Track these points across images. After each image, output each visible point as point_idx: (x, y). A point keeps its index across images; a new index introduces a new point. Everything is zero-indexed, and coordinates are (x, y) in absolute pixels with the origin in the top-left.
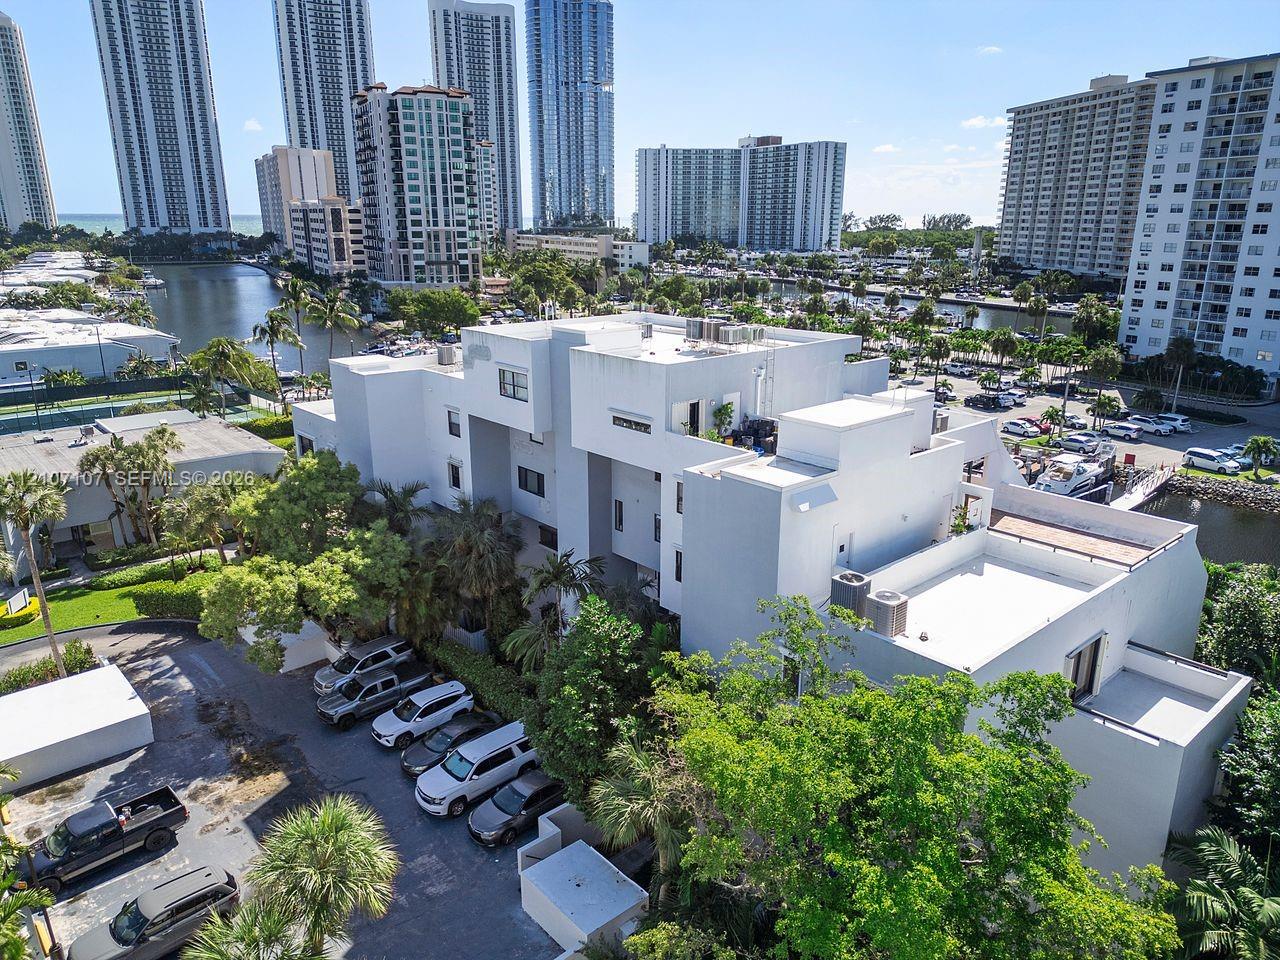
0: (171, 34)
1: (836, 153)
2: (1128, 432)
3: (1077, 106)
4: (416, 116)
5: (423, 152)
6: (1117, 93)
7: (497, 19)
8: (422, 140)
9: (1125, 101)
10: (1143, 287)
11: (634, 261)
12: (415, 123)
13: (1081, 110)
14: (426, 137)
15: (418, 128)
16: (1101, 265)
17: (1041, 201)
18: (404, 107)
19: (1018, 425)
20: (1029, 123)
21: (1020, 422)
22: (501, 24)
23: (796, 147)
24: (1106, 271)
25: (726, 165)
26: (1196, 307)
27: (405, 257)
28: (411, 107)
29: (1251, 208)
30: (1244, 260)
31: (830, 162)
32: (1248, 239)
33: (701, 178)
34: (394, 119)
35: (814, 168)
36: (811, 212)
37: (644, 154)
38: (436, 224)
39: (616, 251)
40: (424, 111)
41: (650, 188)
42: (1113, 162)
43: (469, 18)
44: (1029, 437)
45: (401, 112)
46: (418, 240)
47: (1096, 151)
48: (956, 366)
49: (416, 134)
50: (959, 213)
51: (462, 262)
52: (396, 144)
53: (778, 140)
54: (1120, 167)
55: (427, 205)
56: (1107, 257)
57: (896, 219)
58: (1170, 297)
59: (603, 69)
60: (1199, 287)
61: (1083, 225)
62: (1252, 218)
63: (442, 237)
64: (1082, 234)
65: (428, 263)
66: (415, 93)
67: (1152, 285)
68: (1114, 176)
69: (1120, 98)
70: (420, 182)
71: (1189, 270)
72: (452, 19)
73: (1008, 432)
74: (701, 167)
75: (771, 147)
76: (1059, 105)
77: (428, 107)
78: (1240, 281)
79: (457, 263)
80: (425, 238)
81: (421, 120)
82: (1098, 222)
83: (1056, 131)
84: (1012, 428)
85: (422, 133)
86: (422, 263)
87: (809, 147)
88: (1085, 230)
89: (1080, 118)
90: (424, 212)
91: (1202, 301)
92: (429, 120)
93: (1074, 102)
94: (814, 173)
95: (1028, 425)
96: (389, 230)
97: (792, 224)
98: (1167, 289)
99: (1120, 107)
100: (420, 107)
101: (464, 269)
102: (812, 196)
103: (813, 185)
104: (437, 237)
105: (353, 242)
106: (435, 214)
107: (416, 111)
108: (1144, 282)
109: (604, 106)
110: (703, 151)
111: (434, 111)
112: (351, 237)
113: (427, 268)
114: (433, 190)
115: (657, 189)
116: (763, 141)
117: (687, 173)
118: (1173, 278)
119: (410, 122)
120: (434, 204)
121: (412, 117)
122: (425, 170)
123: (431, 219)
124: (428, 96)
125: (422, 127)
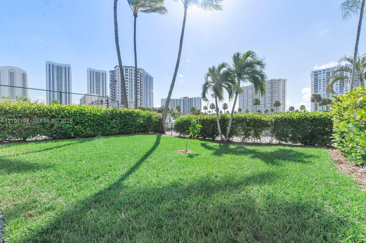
0: (64, 76)
4: (129, 73)
5: (130, 81)
8: (130, 78)
9: (267, 83)
14: (131, 77)
15: (129, 76)
18: (125, 70)
23: (192, 98)
38: (132, 99)
40: (131, 71)
53: (188, 97)
55: (130, 94)
59: (151, 87)
66: (129, 67)
75: (187, 99)
77: (132, 70)
80: (129, 102)
81: (130, 74)
85: (130, 77)
87: (195, 98)
90: (129, 96)
92: (132, 74)
100: (130, 70)
107: (128, 71)
109: (151, 94)
110: (174, 99)
111: (133, 72)
116: (185, 98)
119: (126, 74)
120: (132, 94)
121: (127, 73)
122: (130, 85)
123: (131, 98)
124: (132, 68)
125: (130, 75)
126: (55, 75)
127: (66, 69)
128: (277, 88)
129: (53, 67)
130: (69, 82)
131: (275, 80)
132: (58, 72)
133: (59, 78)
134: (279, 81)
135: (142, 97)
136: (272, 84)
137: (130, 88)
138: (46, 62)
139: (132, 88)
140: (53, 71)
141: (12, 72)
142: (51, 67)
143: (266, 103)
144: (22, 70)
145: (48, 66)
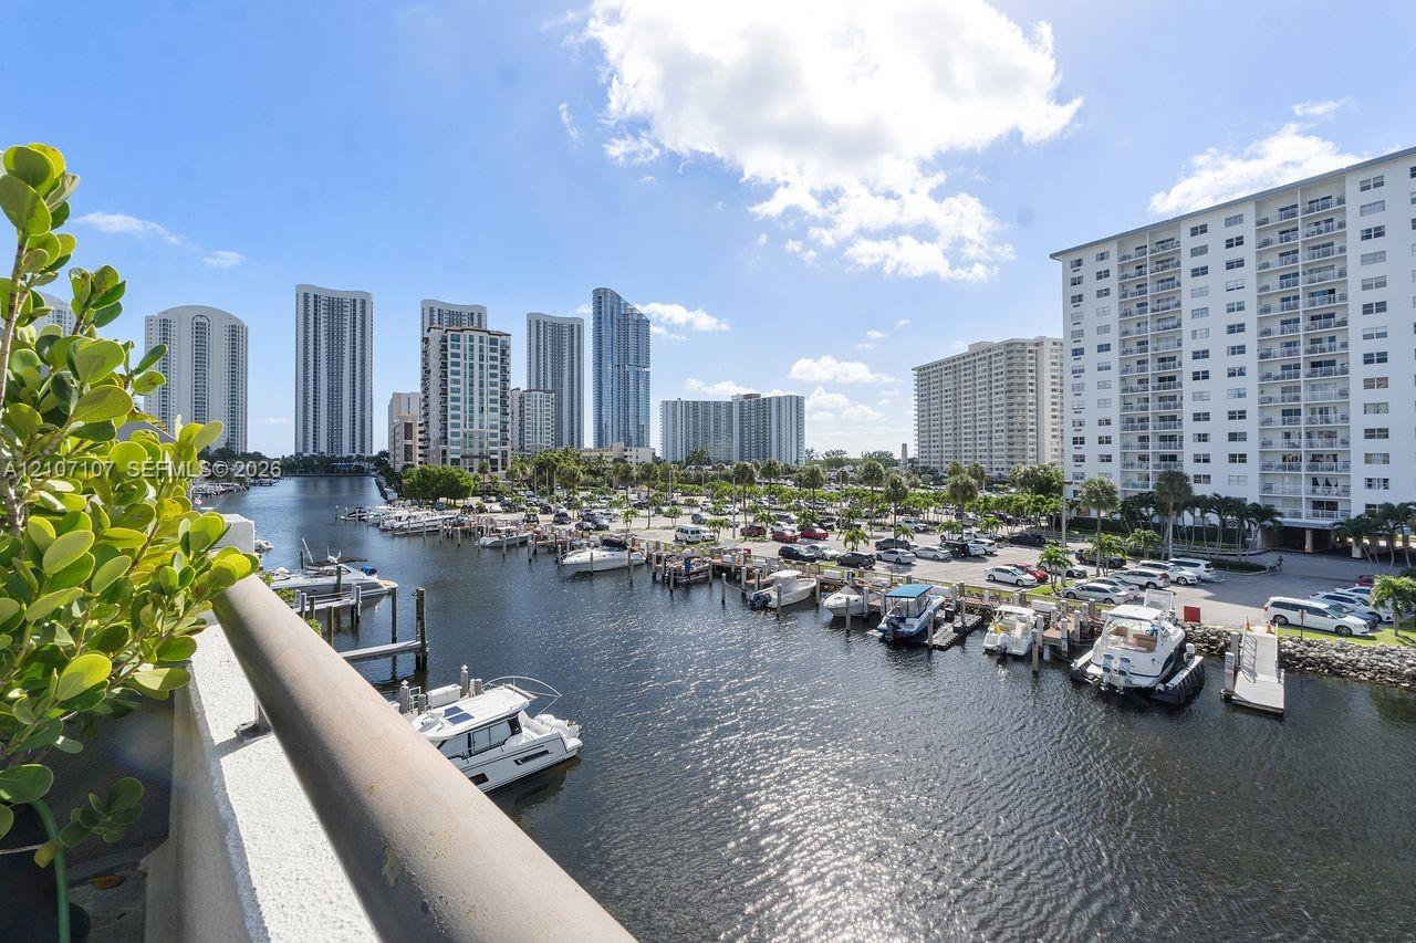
0: (348, 330)
1: (797, 403)
2: (1152, 579)
3: (962, 361)
4: (462, 348)
5: (465, 373)
6: (990, 350)
7: (572, 326)
8: (465, 363)
9: (996, 355)
10: (1082, 443)
11: (640, 461)
12: (461, 352)
13: (965, 364)
14: (468, 362)
15: (462, 356)
16: (997, 469)
17: (945, 427)
18: (452, 340)
19: (1008, 572)
20: (927, 377)
21: (1009, 568)
22: (575, 328)
23: (770, 399)
24: (1003, 473)
25: (723, 412)
26: (1144, 458)
27: (444, 452)
28: (458, 340)
29: (1186, 357)
30: (1189, 408)
31: (794, 413)
32: (1189, 387)
33: (706, 420)
34: (444, 348)
35: (783, 412)
36: (783, 441)
37: (665, 404)
38: (471, 426)
39: (626, 453)
40: (468, 343)
41: (670, 426)
42: (994, 397)
43: (554, 325)
44: (1024, 586)
45: (449, 343)
46: (456, 439)
47: (980, 390)
48: (910, 522)
49: (461, 360)
50: (884, 450)
51: (493, 457)
52: (444, 366)
53: (759, 395)
54: (1000, 399)
55: (465, 412)
56: (1001, 463)
57: (842, 452)
58: (1114, 449)
59: (641, 354)
60: (1143, 439)
61: (979, 442)
62: (1189, 366)
63: (476, 437)
64: (979, 448)
65: (463, 457)
66: (462, 331)
67: (1091, 440)
68: (997, 406)
69: (992, 353)
70: (461, 395)
71: (1128, 423)
72: (542, 325)
73: (995, 581)
74: (706, 413)
75: (753, 400)
76: (949, 362)
77: (471, 340)
78: (1189, 428)
79: (487, 457)
80: (462, 437)
81: (465, 350)
82: (990, 438)
83: (948, 379)
84: (999, 576)
85: (465, 359)
86: (458, 456)
87: (779, 399)
88: (981, 444)
89: (965, 369)
90: (462, 417)
91: (1150, 451)
92: (471, 350)
93: (959, 359)
94: (783, 416)
95: (1018, 571)
96: (435, 433)
97: (770, 450)
98: (1109, 442)
99: (993, 359)
100: (465, 341)
101: (494, 462)
102: (783, 430)
103: (783, 423)
104: (471, 437)
105: (420, 448)
106: (471, 420)
107: (462, 343)
108: (1082, 438)
109: (642, 380)
111: (476, 344)
112: (420, 444)
113: (462, 461)
114: (471, 401)
115: (675, 427)
116: (748, 397)
117: (695, 416)
118: (1114, 431)
119: (455, 351)
120: (472, 411)
121: (458, 347)
122: (465, 386)
123: (468, 422)
124: (472, 333)
125: (465, 355)
126: (323, 329)
127: (355, 306)
128: (1031, 371)
129: (315, 301)
130: (363, 349)
131: (1023, 344)
132: (331, 317)
133: (335, 336)
134: (1037, 345)
135: (509, 418)
136: (1012, 358)
137: (465, 394)
138: (298, 287)
139: (471, 393)
140: (315, 314)
141: (201, 324)
142: (311, 304)
143: (994, 428)
144: (231, 317)
145: (302, 299)
